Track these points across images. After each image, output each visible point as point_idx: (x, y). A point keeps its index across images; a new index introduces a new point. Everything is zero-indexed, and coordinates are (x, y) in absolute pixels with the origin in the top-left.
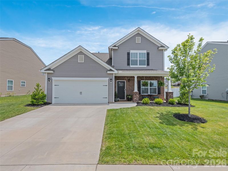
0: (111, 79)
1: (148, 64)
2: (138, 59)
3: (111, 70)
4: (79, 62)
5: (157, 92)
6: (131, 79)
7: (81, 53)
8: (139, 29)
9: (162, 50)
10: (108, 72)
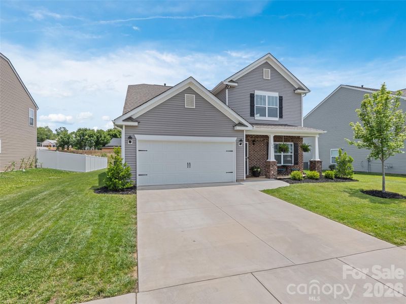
0: (241, 141)
1: (281, 117)
2: (267, 106)
3: (241, 124)
4: (186, 107)
5: (293, 162)
6: (257, 139)
7: (189, 90)
8: (269, 55)
9: (300, 94)
10: (238, 128)
